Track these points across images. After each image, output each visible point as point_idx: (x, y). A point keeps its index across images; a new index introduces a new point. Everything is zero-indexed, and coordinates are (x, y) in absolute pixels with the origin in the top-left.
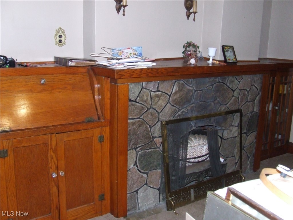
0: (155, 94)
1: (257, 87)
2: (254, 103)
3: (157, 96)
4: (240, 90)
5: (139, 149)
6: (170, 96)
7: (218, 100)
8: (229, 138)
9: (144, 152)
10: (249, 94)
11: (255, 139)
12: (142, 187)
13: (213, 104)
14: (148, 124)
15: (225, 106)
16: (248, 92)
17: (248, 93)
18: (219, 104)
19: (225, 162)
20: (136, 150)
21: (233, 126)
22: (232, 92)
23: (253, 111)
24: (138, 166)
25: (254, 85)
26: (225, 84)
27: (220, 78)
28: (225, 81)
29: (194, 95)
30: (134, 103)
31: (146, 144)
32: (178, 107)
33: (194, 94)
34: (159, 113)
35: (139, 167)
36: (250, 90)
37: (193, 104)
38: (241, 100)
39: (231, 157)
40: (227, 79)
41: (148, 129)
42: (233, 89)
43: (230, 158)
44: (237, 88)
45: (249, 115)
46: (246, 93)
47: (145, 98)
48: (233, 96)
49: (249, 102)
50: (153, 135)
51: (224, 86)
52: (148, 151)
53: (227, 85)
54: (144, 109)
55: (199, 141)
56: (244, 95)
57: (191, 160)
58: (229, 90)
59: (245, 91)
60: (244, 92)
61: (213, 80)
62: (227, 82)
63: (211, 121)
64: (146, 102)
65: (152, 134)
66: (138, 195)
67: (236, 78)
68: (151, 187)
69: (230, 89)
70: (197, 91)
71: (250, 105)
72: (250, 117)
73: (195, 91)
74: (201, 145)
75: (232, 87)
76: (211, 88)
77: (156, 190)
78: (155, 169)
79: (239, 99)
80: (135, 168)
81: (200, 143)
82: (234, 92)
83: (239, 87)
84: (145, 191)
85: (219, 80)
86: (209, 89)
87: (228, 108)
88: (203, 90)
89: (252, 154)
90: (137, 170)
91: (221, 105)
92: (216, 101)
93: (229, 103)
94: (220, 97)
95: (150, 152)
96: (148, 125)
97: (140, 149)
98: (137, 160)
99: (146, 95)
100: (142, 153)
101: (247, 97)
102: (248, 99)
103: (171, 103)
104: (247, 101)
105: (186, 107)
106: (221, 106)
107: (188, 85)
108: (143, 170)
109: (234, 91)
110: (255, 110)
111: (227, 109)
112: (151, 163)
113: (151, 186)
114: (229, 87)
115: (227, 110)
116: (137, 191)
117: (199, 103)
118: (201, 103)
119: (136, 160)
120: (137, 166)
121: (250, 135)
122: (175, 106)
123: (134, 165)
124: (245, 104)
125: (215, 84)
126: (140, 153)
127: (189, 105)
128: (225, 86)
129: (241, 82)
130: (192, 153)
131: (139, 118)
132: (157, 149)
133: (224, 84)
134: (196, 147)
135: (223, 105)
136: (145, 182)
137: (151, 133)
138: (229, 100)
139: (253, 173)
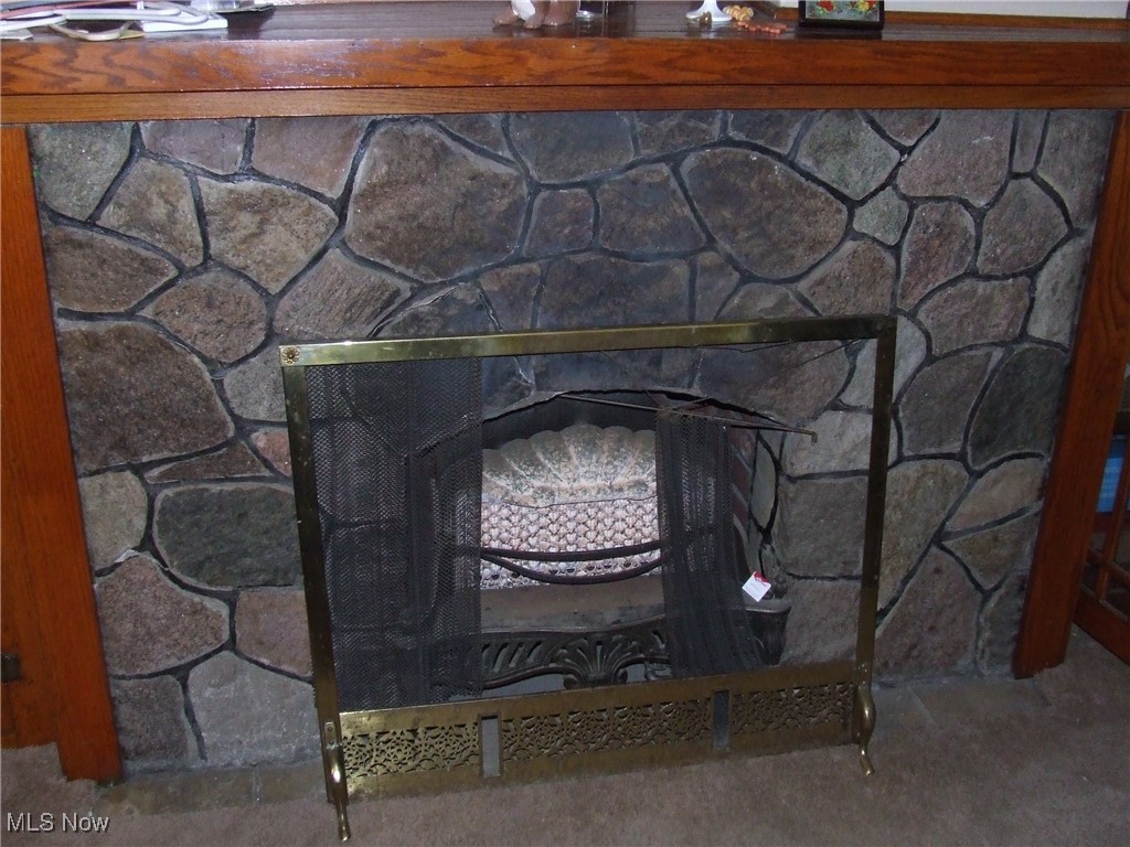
0: (231, 191)
1: (1057, 188)
2: (1032, 288)
3: (240, 203)
4: (912, 202)
5: (156, 472)
6: (341, 207)
7: (728, 247)
8: (821, 475)
9: (191, 492)
10: (985, 227)
11: (1039, 498)
12: (208, 656)
13: (680, 270)
14: (193, 351)
15: (782, 289)
16: (979, 216)
17: (979, 226)
18: (736, 275)
19: (775, 602)
20: (142, 479)
21: (849, 409)
22: (844, 208)
23: (1024, 335)
24: (163, 553)
25: (1032, 175)
26: (780, 157)
27: (731, 116)
28: (778, 138)
29: (529, 212)
30: (80, 234)
31: (197, 454)
32: (410, 272)
33: (531, 203)
34: (271, 300)
35: (168, 563)
36: (991, 205)
37: (520, 260)
38: (914, 263)
39: (833, 579)
40: (798, 126)
41: (199, 377)
42: (846, 192)
43: (828, 584)
44: (882, 187)
45: (989, 356)
46: (967, 220)
47: (159, 211)
48: (849, 233)
49: (988, 278)
50: (237, 412)
51: (771, 169)
52: (215, 488)
53: (793, 165)
54: (155, 271)
55: (610, 469)
56: (944, 231)
57: (533, 565)
58: (814, 195)
59: (955, 206)
60: (947, 213)
61: (679, 126)
62: (797, 143)
63: (664, 366)
64: (163, 231)
65: (234, 404)
66: (192, 691)
67: (872, 122)
68: (262, 666)
69: (821, 189)
70: (549, 187)
71: (998, 298)
72: (994, 371)
73: (536, 188)
74: (621, 490)
75: (842, 180)
76: (659, 172)
77: (300, 683)
78: (281, 582)
79: (905, 256)
80: (142, 563)
81: (619, 480)
82: (858, 211)
83: (900, 181)
84: (229, 678)
85: (724, 129)
86: (648, 180)
87: (806, 303)
88: (598, 182)
89: (1012, 579)
90: (161, 573)
91: (747, 278)
92: (707, 258)
93: (816, 274)
94: (743, 235)
95: (231, 493)
96: (196, 360)
97: (163, 475)
98: (155, 528)
99: (161, 195)
100: (179, 494)
101: (972, 245)
102: (981, 259)
103: (353, 246)
104: (973, 273)
105: (476, 275)
106: (754, 286)
107: (480, 152)
108: (196, 576)
109: (852, 205)
110: (1038, 330)
111: (800, 306)
112: (246, 554)
113: (265, 661)
114: (808, 176)
115: (793, 310)
116: (181, 673)
117: (572, 257)
118: (581, 258)
119: (149, 526)
120: (157, 555)
121: (992, 473)
122: (387, 263)
123: (139, 548)
124: (950, 290)
125: (692, 150)
126: (169, 492)
127: (492, 267)
128: (777, 166)
129: (916, 152)
130: (571, 525)
131: (130, 315)
132: (275, 486)
133: (770, 159)
134: (586, 497)
135: (767, 281)
136: (226, 636)
137: (225, 401)
138: (818, 257)
139: (1011, 680)
